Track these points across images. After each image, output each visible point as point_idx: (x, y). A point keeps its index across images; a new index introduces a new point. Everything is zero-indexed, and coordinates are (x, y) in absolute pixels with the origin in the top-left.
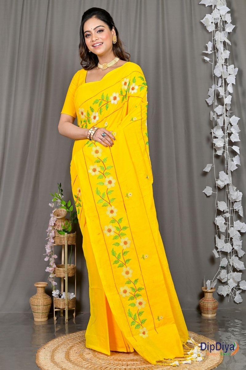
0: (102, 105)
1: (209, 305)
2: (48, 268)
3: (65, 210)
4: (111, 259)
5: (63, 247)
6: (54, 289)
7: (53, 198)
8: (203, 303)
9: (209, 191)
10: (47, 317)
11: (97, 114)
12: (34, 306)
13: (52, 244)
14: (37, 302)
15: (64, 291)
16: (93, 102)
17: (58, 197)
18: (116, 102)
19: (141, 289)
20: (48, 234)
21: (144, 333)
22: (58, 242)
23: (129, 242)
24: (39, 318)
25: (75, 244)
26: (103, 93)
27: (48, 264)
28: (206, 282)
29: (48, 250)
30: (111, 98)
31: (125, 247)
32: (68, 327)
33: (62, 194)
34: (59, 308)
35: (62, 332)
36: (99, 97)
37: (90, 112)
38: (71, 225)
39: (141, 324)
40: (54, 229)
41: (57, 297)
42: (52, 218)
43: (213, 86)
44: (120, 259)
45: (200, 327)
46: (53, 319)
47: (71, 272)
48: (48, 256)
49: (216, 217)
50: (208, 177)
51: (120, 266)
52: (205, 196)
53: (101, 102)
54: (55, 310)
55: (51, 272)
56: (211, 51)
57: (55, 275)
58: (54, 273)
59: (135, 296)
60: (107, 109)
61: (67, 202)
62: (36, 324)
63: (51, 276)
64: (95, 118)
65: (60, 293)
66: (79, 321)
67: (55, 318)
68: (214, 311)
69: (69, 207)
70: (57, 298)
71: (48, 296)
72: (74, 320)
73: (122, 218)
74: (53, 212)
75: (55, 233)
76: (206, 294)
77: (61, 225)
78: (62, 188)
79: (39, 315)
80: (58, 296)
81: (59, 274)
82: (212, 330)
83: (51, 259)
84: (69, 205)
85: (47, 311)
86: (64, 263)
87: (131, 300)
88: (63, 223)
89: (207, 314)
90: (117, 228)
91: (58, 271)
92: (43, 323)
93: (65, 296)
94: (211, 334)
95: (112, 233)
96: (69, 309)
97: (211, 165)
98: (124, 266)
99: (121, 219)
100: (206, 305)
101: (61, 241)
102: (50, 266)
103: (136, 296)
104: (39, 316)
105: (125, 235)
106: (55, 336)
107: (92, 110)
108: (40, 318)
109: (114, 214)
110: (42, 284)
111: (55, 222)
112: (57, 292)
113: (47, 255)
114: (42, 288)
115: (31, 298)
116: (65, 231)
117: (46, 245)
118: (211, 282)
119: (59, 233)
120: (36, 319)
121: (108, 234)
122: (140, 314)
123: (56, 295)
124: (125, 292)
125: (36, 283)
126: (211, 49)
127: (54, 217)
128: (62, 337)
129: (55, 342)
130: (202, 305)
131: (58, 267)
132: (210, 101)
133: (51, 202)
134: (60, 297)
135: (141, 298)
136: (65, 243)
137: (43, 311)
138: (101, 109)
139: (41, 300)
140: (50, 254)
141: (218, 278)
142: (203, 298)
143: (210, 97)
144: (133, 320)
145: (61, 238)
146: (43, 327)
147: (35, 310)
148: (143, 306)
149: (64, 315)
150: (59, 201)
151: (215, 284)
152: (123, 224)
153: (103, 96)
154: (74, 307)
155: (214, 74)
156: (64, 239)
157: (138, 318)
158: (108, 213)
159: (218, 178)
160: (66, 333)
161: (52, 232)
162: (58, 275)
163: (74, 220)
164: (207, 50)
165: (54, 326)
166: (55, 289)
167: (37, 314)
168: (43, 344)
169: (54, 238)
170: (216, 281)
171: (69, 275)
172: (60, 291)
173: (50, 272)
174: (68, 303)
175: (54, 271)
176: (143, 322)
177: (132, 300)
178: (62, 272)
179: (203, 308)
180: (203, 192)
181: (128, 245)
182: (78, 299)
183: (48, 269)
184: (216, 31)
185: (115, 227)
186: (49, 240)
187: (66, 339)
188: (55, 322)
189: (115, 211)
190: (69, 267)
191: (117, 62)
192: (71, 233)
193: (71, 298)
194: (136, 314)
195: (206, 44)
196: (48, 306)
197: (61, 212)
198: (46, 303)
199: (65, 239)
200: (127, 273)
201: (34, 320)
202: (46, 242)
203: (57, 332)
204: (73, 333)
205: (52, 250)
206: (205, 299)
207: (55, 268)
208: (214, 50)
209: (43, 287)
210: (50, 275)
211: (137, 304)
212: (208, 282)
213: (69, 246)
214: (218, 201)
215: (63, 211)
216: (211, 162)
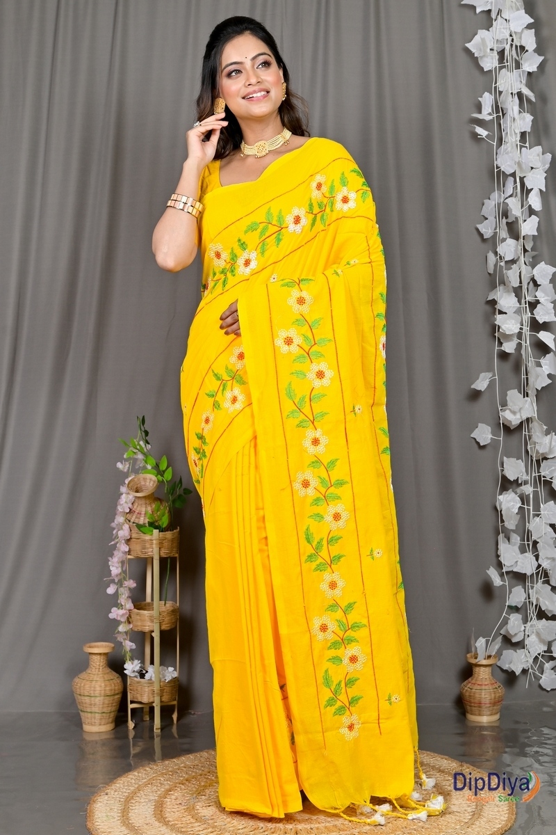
0: (267, 235)
1: (483, 693)
2: (114, 609)
3: (154, 478)
4: (302, 550)
5: (150, 561)
6: (128, 658)
7: (127, 451)
8: (469, 689)
9: (484, 434)
10: (112, 723)
11: (253, 256)
12: (83, 698)
13: (125, 557)
14: (90, 687)
15: (152, 663)
16: (245, 229)
17: (138, 447)
18: (298, 228)
19: (358, 626)
20: (114, 532)
21: (351, 727)
22: (138, 551)
23: (344, 515)
24: (95, 725)
25: (177, 555)
26: (269, 209)
27: (114, 601)
28: (476, 642)
29: (115, 570)
30: (289, 219)
31: (335, 525)
32: (160, 746)
33: (147, 442)
34: (140, 703)
35: (147, 756)
36: (260, 216)
37: (238, 251)
38: (167, 512)
39: (348, 706)
40: (129, 521)
41: (136, 677)
42: (124, 497)
43: (495, 195)
44: (320, 552)
45: (463, 744)
46: (127, 727)
47: (167, 619)
48: (115, 583)
49: (500, 494)
50: (483, 402)
51: (319, 568)
52: (476, 446)
53: (265, 229)
54: (131, 706)
55: (123, 620)
56: (490, 114)
57: (131, 626)
58: (129, 623)
59: (344, 642)
60: (278, 244)
61: (158, 460)
62: (88, 738)
63: (122, 628)
64: (247, 263)
65: (143, 668)
66: (185, 732)
67: (131, 725)
68: (495, 707)
69: (164, 472)
70: (136, 679)
71: (114, 675)
72: (174, 729)
73: (337, 460)
74: (127, 482)
75: (131, 530)
76: (476, 670)
77: (145, 513)
78: (147, 427)
79: (95, 718)
80: (137, 674)
81: (139, 624)
82: (491, 752)
83: (121, 590)
84: (163, 466)
85: (113, 709)
86: (152, 600)
87: (333, 650)
88: (149, 509)
89: (480, 715)
90: (323, 481)
91: (138, 617)
92: (104, 737)
93: (153, 675)
94: (488, 760)
95: (310, 491)
96: (163, 704)
97: (490, 375)
98: (329, 569)
99: (333, 463)
100: (477, 696)
101: (144, 548)
102: (120, 606)
103: (346, 642)
104: (93, 719)
105: (339, 498)
106: (130, 765)
107: (243, 246)
108: (97, 725)
109: (320, 448)
110: (102, 648)
111: (130, 505)
112: (136, 666)
113: (113, 581)
114: (102, 657)
115: (76, 680)
116: (153, 525)
117: (110, 558)
118: (487, 642)
119: (141, 531)
120: (87, 728)
121: (302, 492)
122: (350, 683)
123: (134, 671)
124: (324, 628)
125: (88, 645)
126: (490, 111)
127: (128, 494)
128: (148, 769)
129: (132, 779)
130: (467, 694)
131: (138, 609)
132: (487, 229)
133: (122, 460)
134: (142, 676)
135: (356, 646)
136: (154, 552)
137: (103, 708)
138: (264, 244)
139: (99, 683)
140: (119, 577)
141: (502, 632)
142: (470, 679)
143: (487, 219)
144: (332, 695)
145: (144, 541)
146: (104, 744)
147: (85, 705)
148: (358, 665)
149: (152, 718)
150: (140, 456)
151: (497, 647)
152: (336, 475)
153: (269, 213)
154: (175, 700)
155: (498, 167)
156: (152, 544)
157: (343, 691)
158: (308, 443)
159: (504, 404)
160: (156, 758)
161: (123, 527)
162: (136, 626)
163: (174, 501)
164: (480, 112)
165: (130, 742)
166: (132, 659)
167: (89, 715)
168: (103, 784)
169: (128, 541)
170: (500, 639)
171: (164, 627)
172: (143, 662)
173: (119, 619)
174: (162, 691)
175: (128, 618)
176: (353, 702)
177: (336, 649)
178: (147, 618)
179: (470, 702)
180: (472, 436)
181: (341, 523)
182: (184, 680)
183: (115, 613)
184: (501, 68)
185: (319, 477)
186: (118, 545)
187: (156, 773)
188: (131, 734)
189: (323, 440)
190: (163, 609)
191: (288, 140)
192: (167, 531)
193: (168, 678)
194: (340, 682)
195: (480, 99)
196: (116, 697)
197: (145, 482)
198: (111, 690)
199: (154, 545)
200: (333, 585)
201: (82, 728)
202: (110, 551)
203: (136, 756)
204: (172, 758)
205: (124, 569)
206: (473, 681)
207: (130, 610)
208: (497, 112)
209: (104, 654)
210: (119, 625)
211: (346, 661)
212: (481, 643)
213: (163, 561)
214: (505, 458)
215: (150, 481)
216: (489, 369)
